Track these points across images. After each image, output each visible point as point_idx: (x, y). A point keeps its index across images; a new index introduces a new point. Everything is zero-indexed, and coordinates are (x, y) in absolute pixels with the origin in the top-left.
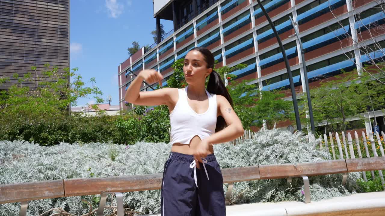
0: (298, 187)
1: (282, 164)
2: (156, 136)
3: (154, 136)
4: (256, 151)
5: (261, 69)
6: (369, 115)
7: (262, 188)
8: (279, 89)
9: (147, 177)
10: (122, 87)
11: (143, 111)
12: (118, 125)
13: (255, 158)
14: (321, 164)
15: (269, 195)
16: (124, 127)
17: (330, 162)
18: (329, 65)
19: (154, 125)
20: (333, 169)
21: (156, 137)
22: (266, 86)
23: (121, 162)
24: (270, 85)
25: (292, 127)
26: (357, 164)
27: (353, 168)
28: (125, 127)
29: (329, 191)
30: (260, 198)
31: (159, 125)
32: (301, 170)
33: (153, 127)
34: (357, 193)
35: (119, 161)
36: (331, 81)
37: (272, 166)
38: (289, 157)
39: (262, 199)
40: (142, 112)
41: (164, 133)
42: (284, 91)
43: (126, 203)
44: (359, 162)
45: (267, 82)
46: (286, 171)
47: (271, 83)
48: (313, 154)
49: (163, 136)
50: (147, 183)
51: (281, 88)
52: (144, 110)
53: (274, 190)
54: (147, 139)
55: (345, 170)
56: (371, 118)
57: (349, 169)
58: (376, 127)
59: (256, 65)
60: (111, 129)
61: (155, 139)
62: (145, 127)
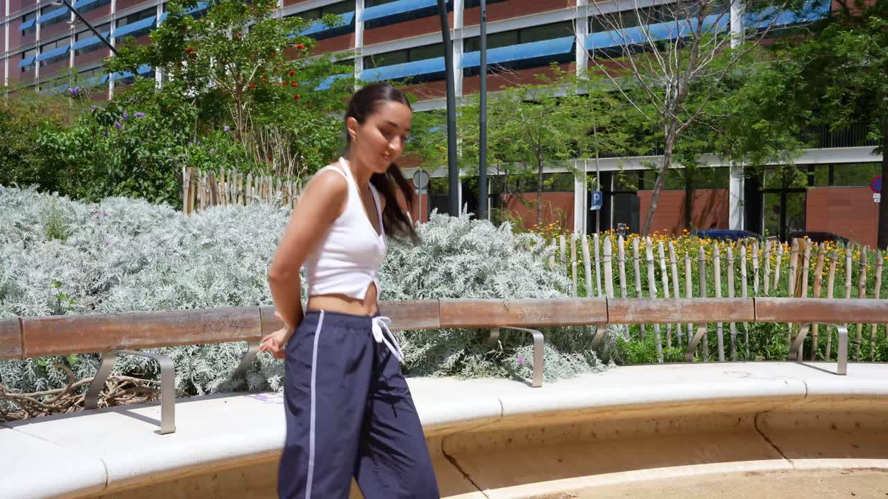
0: (510, 349)
1: (485, 300)
2: (145, 180)
3: (141, 181)
4: (423, 259)
5: (365, 28)
6: (586, 166)
7: (435, 345)
8: (401, 80)
9: (209, 314)
10: (10, 22)
11: (114, 117)
12: (43, 140)
13: (418, 275)
14: (561, 303)
15: (450, 360)
16: (57, 147)
17: (577, 301)
18: (519, 42)
19: (142, 153)
20: (581, 317)
21: (146, 184)
22: (373, 69)
23: (85, 250)
24: (381, 69)
25: (425, 174)
26: (627, 309)
27: (618, 318)
28: (59, 148)
29: (568, 360)
30: (431, 365)
31: (154, 155)
32: (520, 315)
33: (139, 158)
34: (618, 367)
35: (79, 247)
36: (527, 84)
37: (465, 303)
38: (498, 284)
39: (437, 369)
40: (112, 118)
41: (163, 173)
42: (411, 85)
43: (136, 364)
44: (630, 306)
45: (373, 61)
46: (492, 315)
47: (383, 65)
48: (540, 278)
49: (161, 181)
50: (209, 328)
51: (406, 80)
52: (115, 114)
53: (462, 352)
54: (125, 186)
55: (603, 319)
56: (589, 173)
57: (612, 318)
58: (597, 194)
59: (354, 17)
60: (18, 146)
61: (143, 188)
62: (117, 156)
